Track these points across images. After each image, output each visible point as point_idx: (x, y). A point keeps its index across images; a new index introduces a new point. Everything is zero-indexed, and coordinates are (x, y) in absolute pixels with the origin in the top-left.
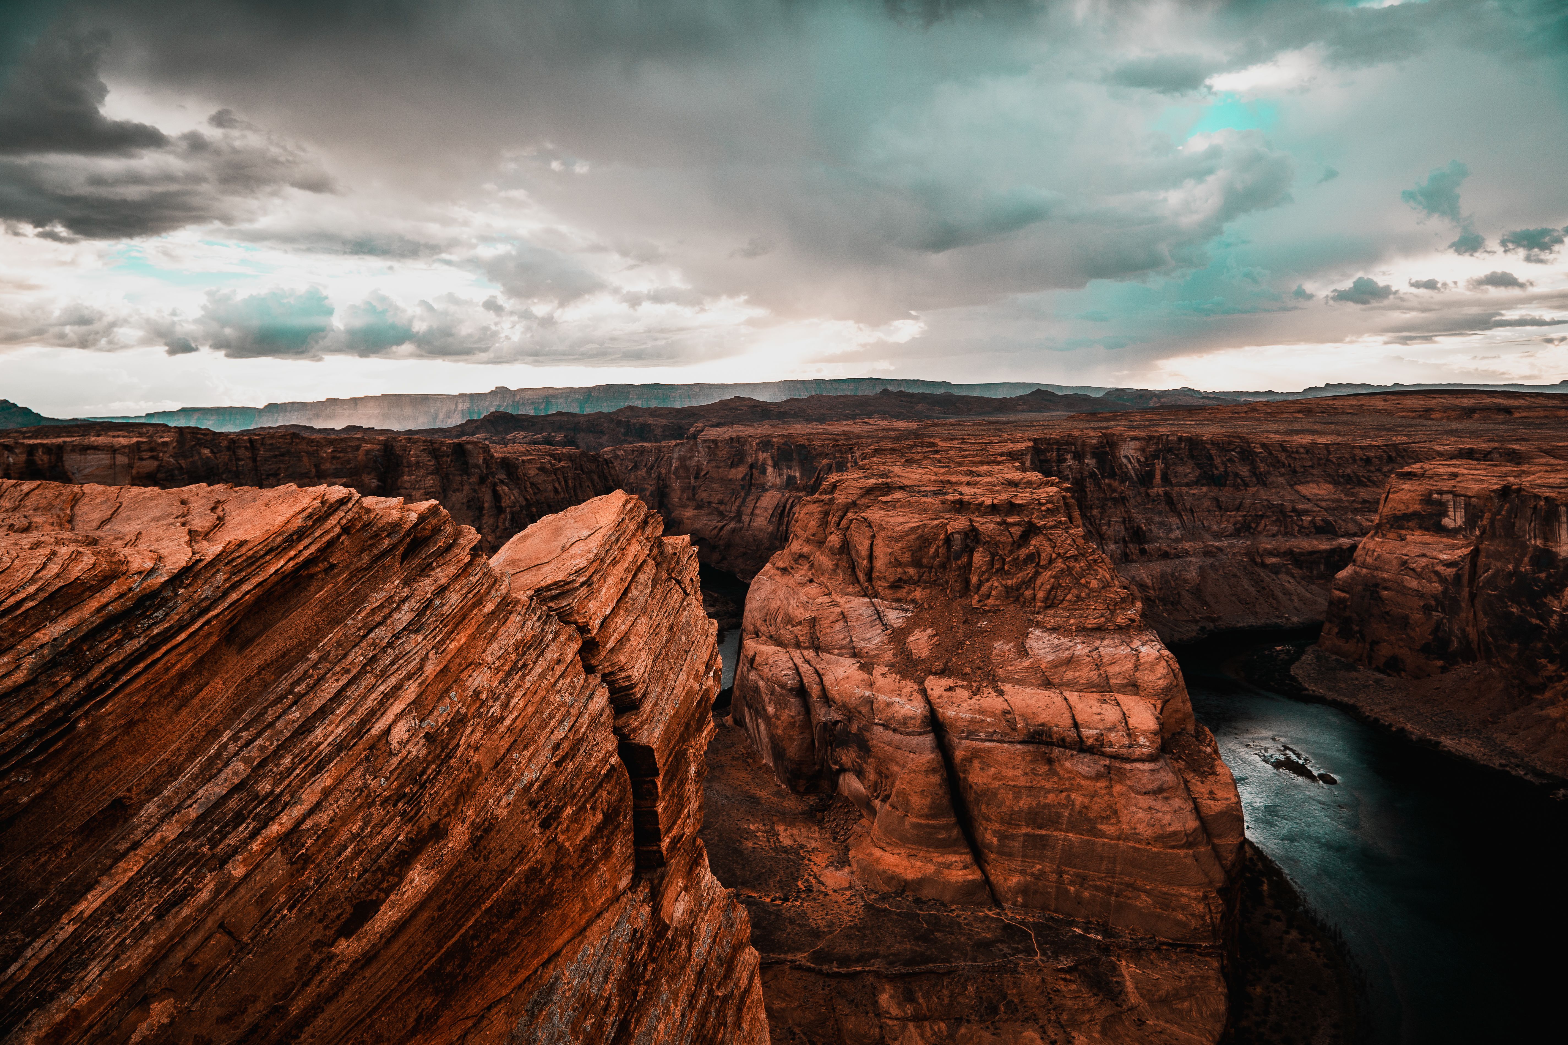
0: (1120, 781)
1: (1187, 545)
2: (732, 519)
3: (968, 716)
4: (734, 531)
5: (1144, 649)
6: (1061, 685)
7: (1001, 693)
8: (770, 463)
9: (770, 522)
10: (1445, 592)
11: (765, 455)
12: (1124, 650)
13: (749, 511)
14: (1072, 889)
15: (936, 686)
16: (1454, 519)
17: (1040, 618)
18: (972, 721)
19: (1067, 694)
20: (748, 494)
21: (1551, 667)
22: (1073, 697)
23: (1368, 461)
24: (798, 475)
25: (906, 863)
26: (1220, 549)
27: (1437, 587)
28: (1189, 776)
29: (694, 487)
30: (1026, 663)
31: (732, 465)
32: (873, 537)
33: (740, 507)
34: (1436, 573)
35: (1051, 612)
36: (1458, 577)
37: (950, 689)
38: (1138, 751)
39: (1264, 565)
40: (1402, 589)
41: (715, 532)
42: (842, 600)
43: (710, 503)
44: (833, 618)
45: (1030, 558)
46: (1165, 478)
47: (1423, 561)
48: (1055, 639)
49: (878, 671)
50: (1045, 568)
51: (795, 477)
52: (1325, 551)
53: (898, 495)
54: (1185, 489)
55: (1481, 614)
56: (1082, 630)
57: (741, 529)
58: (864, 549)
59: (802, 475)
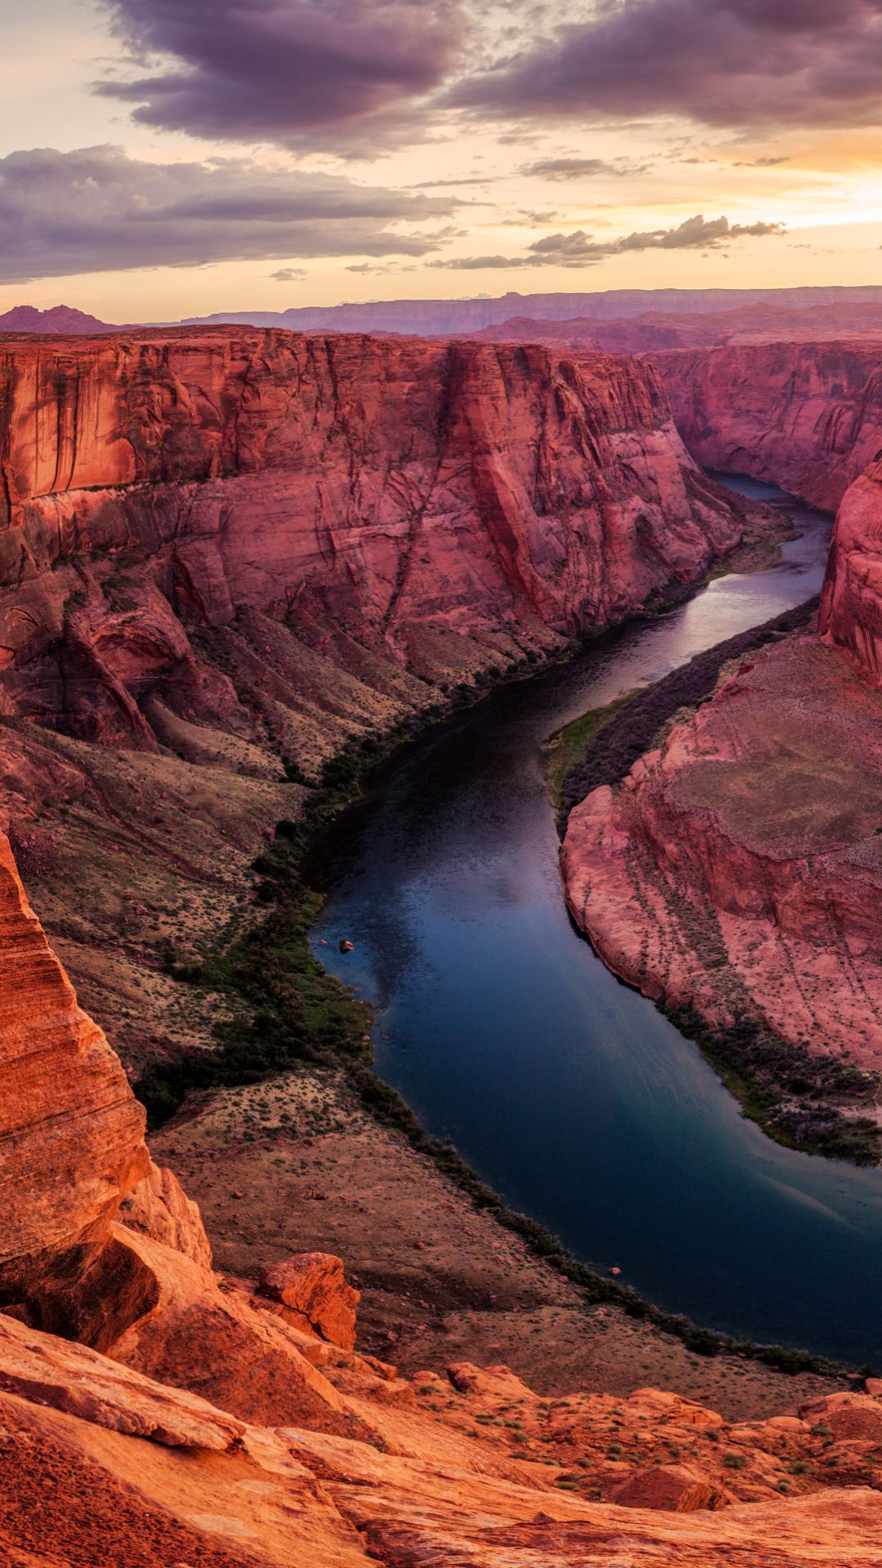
2: (773, 428)
4: (775, 440)
8: (814, 371)
9: (815, 431)
11: (808, 362)
13: (792, 420)
20: (790, 402)
24: (845, 384)
29: (731, 396)
31: (772, 373)
33: (781, 416)
41: (755, 441)
43: (748, 411)
51: (841, 385)
57: (783, 438)
59: (850, 384)
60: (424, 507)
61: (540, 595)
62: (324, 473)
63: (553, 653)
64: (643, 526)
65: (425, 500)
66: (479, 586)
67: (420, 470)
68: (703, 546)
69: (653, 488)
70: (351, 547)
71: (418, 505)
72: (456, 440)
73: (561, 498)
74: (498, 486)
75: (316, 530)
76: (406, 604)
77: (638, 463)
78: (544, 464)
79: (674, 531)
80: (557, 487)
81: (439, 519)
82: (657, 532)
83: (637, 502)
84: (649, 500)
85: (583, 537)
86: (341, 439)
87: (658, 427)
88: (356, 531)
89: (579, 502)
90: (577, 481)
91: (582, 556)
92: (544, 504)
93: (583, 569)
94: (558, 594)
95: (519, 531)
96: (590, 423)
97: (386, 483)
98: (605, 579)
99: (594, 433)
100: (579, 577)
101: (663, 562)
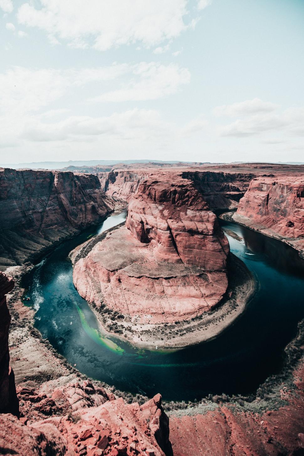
0: (206, 239)
1: (211, 193)
2: (121, 188)
3: (176, 227)
4: (122, 190)
5: (210, 214)
6: (194, 221)
7: (182, 222)
8: (129, 177)
9: (129, 188)
10: (262, 202)
11: (128, 175)
12: (206, 214)
13: (125, 186)
14: (198, 260)
15: (170, 221)
16: (265, 188)
17: (189, 208)
18: (177, 228)
19: (195, 222)
20: (124, 183)
21: (282, 217)
22: (197, 223)
23: (246, 177)
24: (135, 179)
25: (165, 255)
26: (218, 194)
27: (261, 202)
28: (219, 238)
29: (113, 182)
30: (187, 216)
31: (121, 177)
32: (155, 192)
33: (123, 185)
34: (260, 199)
35: (191, 206)
36: (265, 200)
37: (172, 222)
38: (210, 234)
39: (225, 197)
40: (254, 202)
41: (118, 190)
42: (150, 204)
43: (117, 184)
44: (148, 208)
45: (188, 196)
46: (207, 180)
47: (258, 196)
48: (192, 212)
49: (158, 218)
50: (190, 198)
52: (238, 194)
53: (160, 183)
54: (211, 182)
55: (268, 207)
56: (197, 210)
58: (154, 195)
60: (46, 205)
61: (72, 222)
62: (22, 199)
63: (75, 233)
64: (93, 207)
65: (47, 204)
66: (59, 221)
67: (45, 198)
68: (106, 211)
69: (96, 200)
70: (30, 214)
71: (45, 205)
72: (53, 191)
73: (76, 202)
74: (62, 200)
75: (21, 212)
76: (43, 225)
77: (93, 195)
78: (73, 196)
79: (100, 208)
80: (76, 200)
81: (50, 208)
82: (97, 208)
83: (92, 203)
84: (95, 202)
85: (81, 210)
86: (26, 192)
87: (97, 188)
88: (31, 211)
89: (80, 203)
90: (80, 199)
91: (81, 214)
92: (72, 203)
93: (81, 216)
94: (76, 221)
95: (67, 209)
96: (82, 187)
97: (37, 201)
98: (86, 218)
99: (83, 190)
100: (80, 218)
101: (98, 214)
